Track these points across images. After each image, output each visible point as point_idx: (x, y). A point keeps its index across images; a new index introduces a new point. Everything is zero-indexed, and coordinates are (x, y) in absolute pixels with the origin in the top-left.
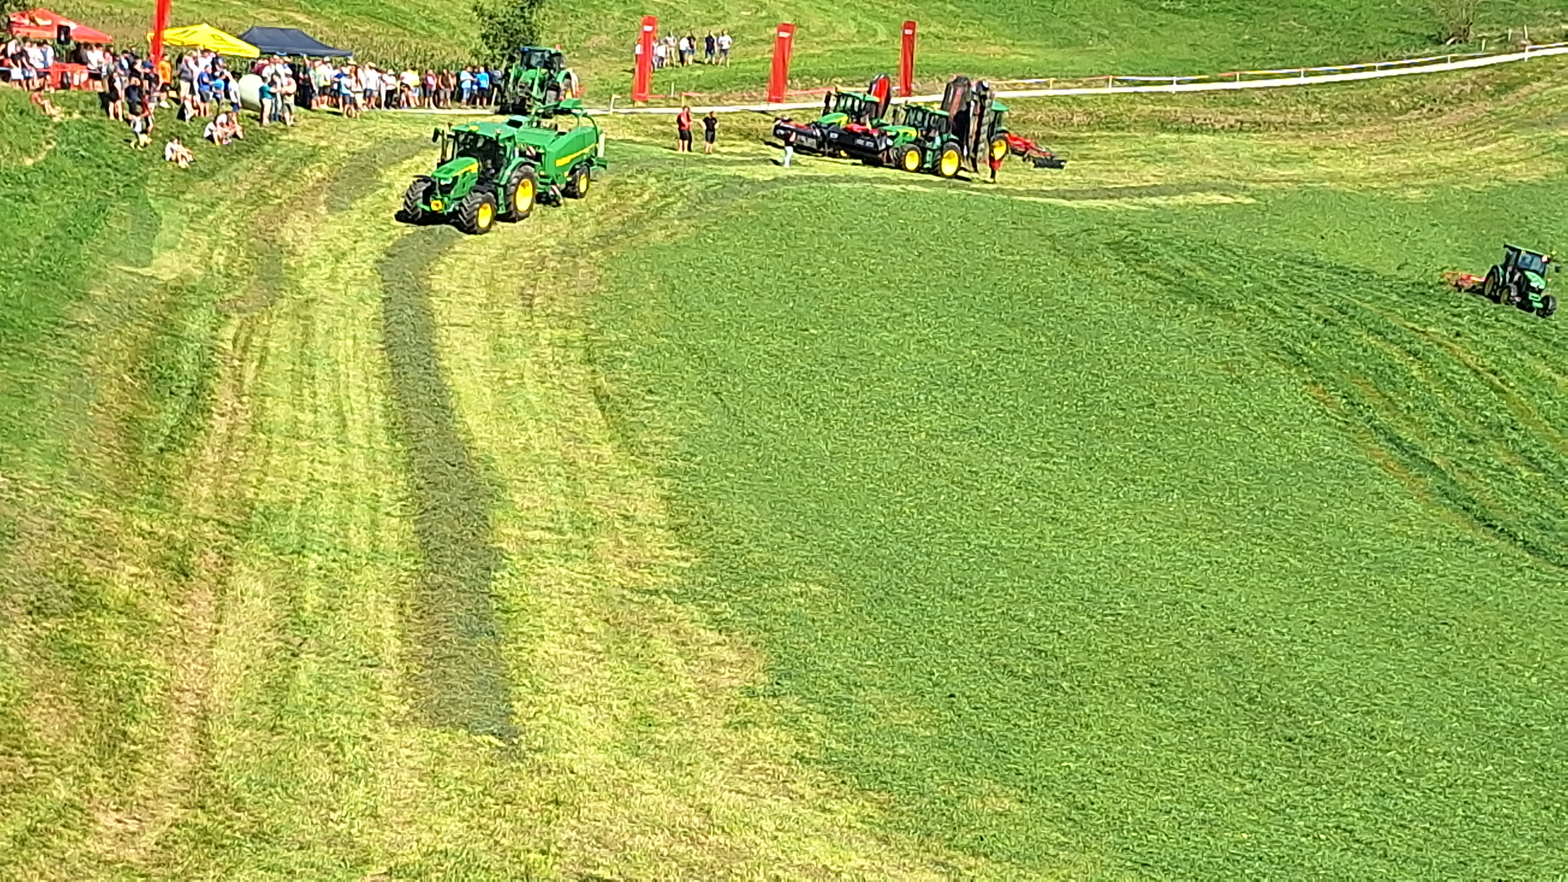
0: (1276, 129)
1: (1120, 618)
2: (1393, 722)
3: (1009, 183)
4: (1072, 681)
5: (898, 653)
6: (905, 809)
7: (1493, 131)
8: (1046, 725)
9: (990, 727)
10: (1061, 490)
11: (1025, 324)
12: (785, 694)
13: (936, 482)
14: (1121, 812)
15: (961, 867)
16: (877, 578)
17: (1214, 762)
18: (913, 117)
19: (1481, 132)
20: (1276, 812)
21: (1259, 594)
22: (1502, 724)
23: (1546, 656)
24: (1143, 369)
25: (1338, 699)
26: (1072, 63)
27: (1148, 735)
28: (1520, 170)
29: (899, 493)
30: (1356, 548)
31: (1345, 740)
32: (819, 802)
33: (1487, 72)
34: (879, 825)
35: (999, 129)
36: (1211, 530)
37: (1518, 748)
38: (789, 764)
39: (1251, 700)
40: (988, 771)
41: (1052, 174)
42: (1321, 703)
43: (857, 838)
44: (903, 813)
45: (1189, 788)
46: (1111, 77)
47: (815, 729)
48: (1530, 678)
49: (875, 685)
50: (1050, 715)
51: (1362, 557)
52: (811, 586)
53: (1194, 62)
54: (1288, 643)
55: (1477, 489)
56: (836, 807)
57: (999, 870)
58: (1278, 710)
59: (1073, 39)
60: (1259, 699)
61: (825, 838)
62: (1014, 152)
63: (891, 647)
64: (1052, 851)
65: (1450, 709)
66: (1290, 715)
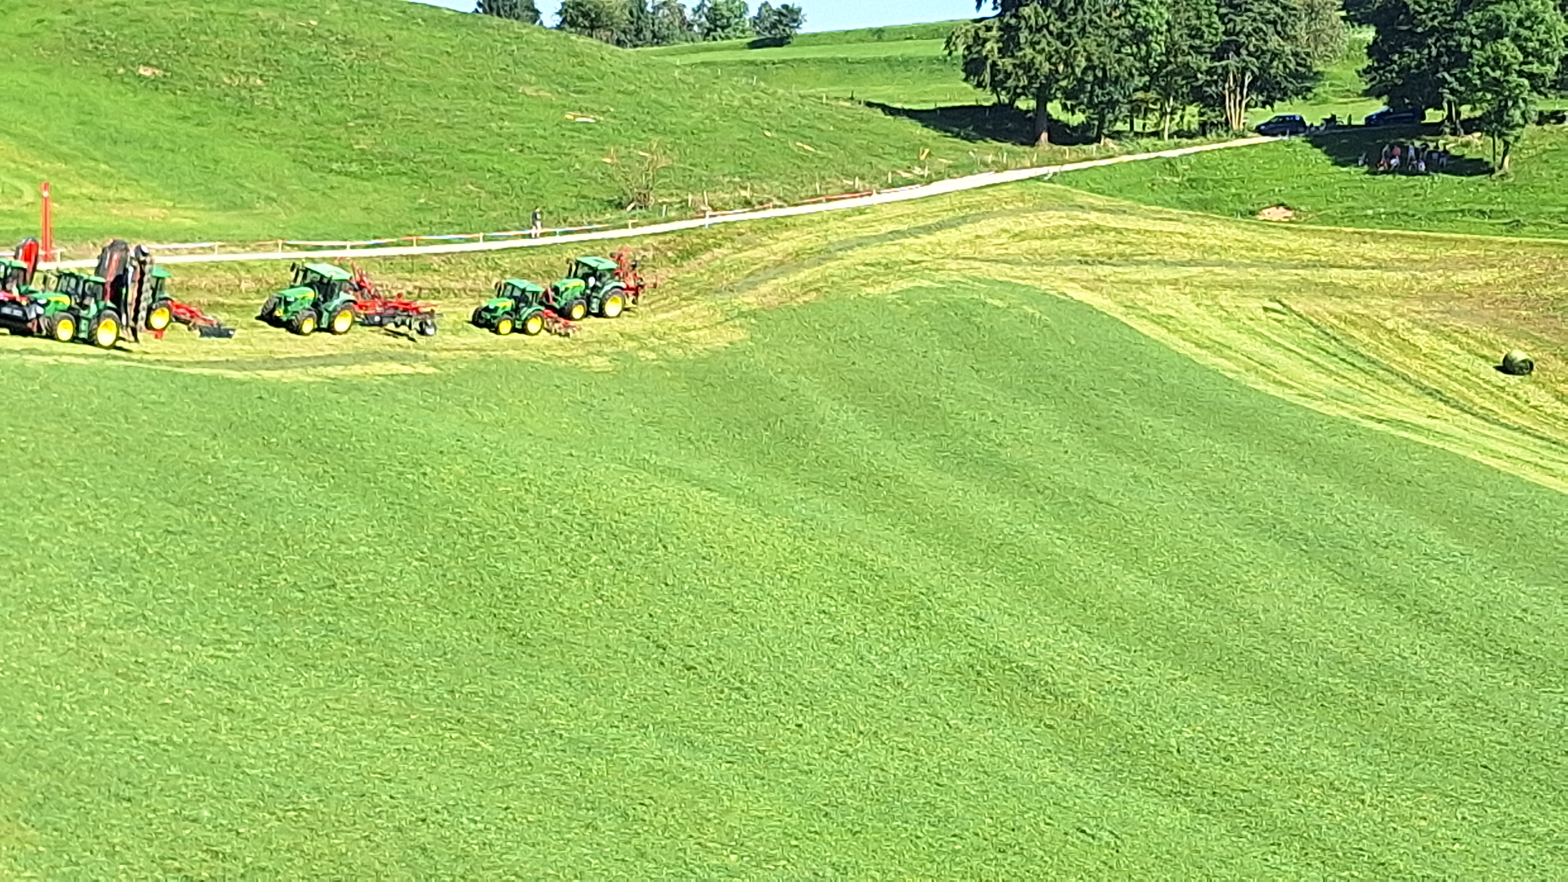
0: (456, 296)
3: (173, 353)
7: (675, 298)
11: (193, 503)
18: (65, 284)
19: (665, 299)
24: (321, 548)
26: (239, 227)
28: (705, 336)
33: (668, 238)
35: (162, 296)
41: (220, 343)
46: (280, 242)
53: (368, 225)
59: (239, 202)
62: (178, 320)
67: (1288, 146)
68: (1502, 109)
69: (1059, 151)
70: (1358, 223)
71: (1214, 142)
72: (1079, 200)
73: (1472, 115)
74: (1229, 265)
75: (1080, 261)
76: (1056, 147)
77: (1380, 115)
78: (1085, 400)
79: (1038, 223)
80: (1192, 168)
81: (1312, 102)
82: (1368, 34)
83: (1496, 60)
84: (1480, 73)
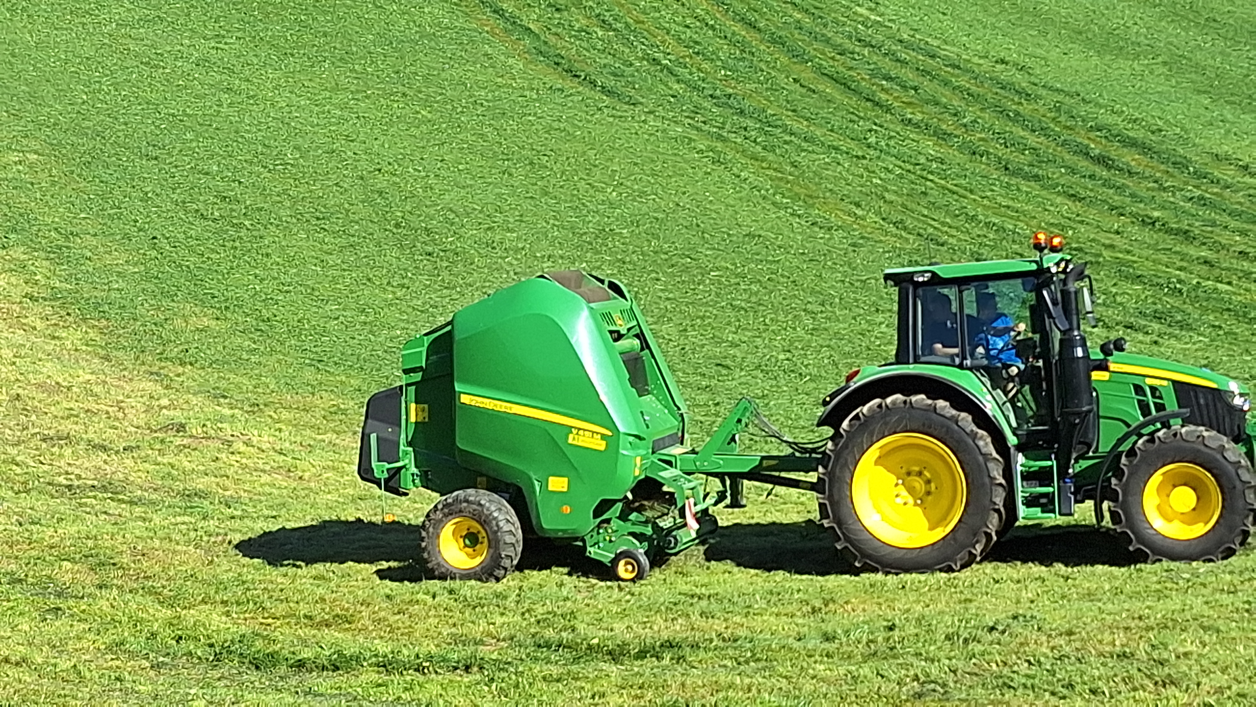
1: (289, 167)
2: (509, 234)
4: (252, 220)
5: (106, 206)
6: (121, 332)
8: (234, 257)
9: (187, 261)
10: (233, 65)
12: (13, 246)
13: (128, 63)
14: (299, 321)
15: (171, 375)
16: (84, 145)
17: (371, 276)
20: (422, 312)
21: (397, 140)
22: (592, 230)
23: (622, 175)
25: (465, 220)
27: (317, 258)
29: (97, 74)
30: (474, 99)
31: (472, 252)
32: (49, 332)
34: (101, 347)
36: (358, 91)
37: (604, 248)
38: (21, 302)
39: (397, 226)
40: (189, 297)
42: (452, 224)
43: (83, 359)
44: (120, 336)
45: (352, 298)
47: (40, 273)
48: (611, 193)
49: (89, 233)
50: (236, 248)
51: (478, 107)
52: (28, 155)
54: (423, 178)
55: (564, 47)
56: (64, 335)
57: (203, 374)
58: (419, 231)
60: (404, 224)
61: (56, 360)
63: (100, 201)
64: (245, 356)
65: (551, 222)
66: (428, 235)
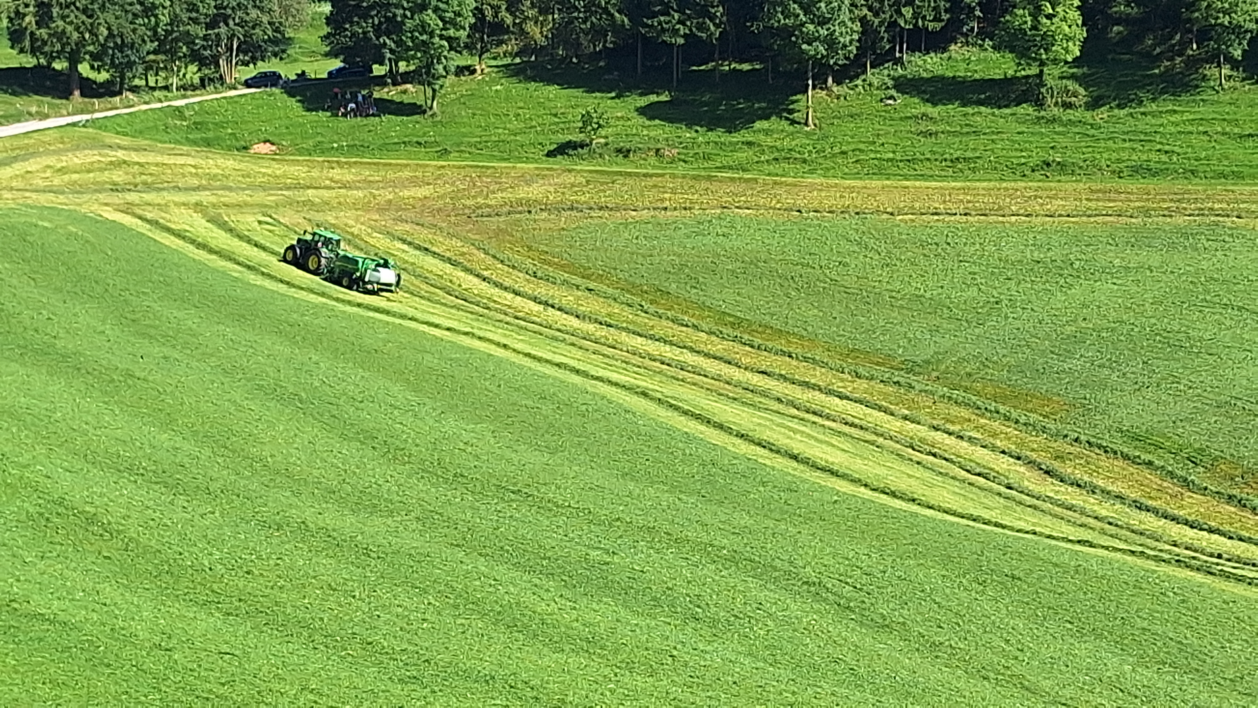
67: (270, 96)
68: (429, 66)
69: (90, 103)
70: (327, 154)
71: (212, 93)
72: (108, 141)
73: (407, 70)
74: (230, 189)
75: (112, 190)
76: (86, 100)
77: (339, 70)
78: (122, 298)
79: (75, 159)
80: (196, 113)
81: (287, 61)
82: (327, 8)
83: (423, 27)
84: (411, 38)
